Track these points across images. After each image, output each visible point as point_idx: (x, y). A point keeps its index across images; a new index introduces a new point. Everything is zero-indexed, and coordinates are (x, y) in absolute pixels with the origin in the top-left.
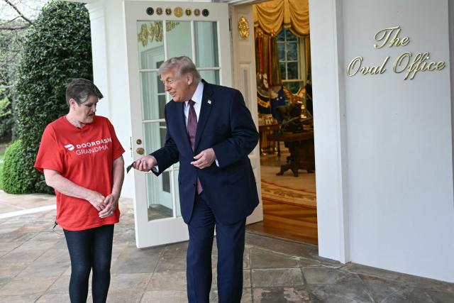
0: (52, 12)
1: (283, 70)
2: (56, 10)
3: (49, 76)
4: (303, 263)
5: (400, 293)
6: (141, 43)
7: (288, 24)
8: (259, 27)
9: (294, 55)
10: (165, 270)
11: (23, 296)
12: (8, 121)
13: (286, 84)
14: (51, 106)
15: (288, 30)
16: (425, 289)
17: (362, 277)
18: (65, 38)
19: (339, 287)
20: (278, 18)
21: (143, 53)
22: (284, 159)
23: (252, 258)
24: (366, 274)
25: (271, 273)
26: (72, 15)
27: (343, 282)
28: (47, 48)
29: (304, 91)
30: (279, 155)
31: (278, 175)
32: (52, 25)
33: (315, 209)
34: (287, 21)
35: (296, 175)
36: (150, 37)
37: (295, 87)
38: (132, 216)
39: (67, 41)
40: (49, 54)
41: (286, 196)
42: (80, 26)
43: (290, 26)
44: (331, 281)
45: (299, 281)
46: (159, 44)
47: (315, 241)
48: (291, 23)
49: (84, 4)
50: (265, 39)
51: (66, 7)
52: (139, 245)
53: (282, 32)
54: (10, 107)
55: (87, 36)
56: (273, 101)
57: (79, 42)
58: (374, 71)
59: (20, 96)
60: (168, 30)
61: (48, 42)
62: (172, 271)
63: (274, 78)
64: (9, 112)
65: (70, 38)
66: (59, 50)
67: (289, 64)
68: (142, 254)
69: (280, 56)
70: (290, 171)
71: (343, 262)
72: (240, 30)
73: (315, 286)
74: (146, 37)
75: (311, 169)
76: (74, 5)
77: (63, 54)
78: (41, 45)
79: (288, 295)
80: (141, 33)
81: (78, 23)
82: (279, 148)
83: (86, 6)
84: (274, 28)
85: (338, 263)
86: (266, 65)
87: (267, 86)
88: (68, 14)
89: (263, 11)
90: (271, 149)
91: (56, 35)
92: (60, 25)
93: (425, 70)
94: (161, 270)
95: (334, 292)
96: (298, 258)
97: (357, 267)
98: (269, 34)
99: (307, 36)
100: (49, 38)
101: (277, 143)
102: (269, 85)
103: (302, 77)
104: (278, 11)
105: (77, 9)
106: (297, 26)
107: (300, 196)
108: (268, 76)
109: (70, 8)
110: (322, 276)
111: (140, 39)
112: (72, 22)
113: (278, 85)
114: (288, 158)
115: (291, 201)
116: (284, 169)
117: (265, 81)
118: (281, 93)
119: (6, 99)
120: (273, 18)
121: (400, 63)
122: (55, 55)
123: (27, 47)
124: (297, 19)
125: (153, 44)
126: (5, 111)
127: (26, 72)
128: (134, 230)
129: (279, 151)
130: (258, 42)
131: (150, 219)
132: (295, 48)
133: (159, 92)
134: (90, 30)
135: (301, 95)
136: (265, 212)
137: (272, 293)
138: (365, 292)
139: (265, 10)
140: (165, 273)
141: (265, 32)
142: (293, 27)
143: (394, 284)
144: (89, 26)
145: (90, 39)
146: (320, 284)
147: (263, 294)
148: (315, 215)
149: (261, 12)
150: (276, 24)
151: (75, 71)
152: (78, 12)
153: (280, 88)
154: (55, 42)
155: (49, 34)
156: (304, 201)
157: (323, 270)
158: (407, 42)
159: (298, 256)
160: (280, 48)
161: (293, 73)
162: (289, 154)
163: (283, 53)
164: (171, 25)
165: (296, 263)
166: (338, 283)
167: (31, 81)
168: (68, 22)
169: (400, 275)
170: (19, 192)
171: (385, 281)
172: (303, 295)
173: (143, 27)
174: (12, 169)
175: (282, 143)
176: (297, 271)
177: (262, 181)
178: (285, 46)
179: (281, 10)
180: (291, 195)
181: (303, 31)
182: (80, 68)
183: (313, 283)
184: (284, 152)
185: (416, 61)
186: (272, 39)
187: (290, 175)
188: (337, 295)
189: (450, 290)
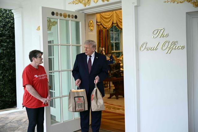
1: (112, 46)
7: (115, 24)
8: (101, 24)
9: (118, 38)
13: (113, 53)
15: (115, 27)
18: (1, 27)
20: (110, 20)
26: (5, 15)
29: (122, 57)
30: (110, 88)
31: (108, 98)
33: (124, 115)
34: (115, 22)
35: (117, 98)
37: (118, 55)
41: (112, 109)
42: (9, 21)
43: (116, 24)
48: (117, 23)
49: (11, 10)
50: (104, 30)
51: (2, 11)
53: (112, 27)
55: (12, 26)
57: (8, 29)
58: (152, 49)
63: (108, 50)
65: (4, 27)
67: (115, 43)
69: (111, 39)
70: (114, 96)
72: (89, 26)
76: (6, 10)
81: (8, 20)
82: (110, 85)
83: (12, 11)
84: (108, 25)
86: (104, 44)
88: (3, 14)
89: (103, 17)
90: (106, 85)
93: (175, 49)
98: (106, 28)
101: (109, 82)
102: (105, 53)
103: (122, 49)
104: (111, 17)
105: (8, 12)
106: (119, 25)
107: (119, 109)
108: (105, 49)
112: (5, 19)
113: (110, 53)
114: (114, 90)
115: (114, 112)
116: (111, 95)
117: (103, 51)
118: (111, 57)
120: (108, 20)
121: (164, 45)
124: (120, 21)
129: (110, 86)
130: (100, 32)
132: (119, 35)
134: (14, 24)
135: (121, 59)
139: (104, 16)
141: (104, 27)
144: (14, 21)
145: (14, 28)
148: (124, 119)
150: (109, 23)
151: (5, 44)
152: (8, 14)
153: (111, 55)
158: (168, 35)
160: (111, 35)
162: (114, 88)
163: (113, 37)
168: (2, 19)
175: (111, 82)
178: (113, 34)
180: (114, 108)
182: (8, 43)
184: (112, 87)
185: (171, 45)
186: (107, 30)
187: (114, 98)
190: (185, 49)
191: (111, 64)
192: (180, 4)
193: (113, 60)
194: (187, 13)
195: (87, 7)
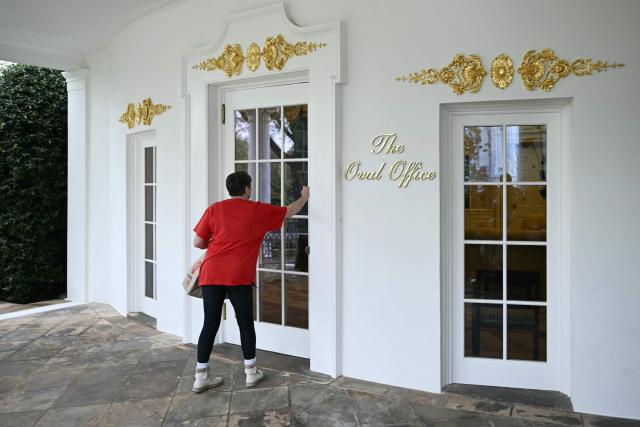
0: (17, 76)
2: (22, 74)
3: (6, 154)
4: (293, 380)
5: (386, 410)
6: (126, 125)
14: (7, 190)
16: (411, 403)
17: (350, 392)
18: (32, 109)
19: (325, 407)
21: (128, 136)
23: (237, 376)
24: (356, 388)
26: (44, 82)
27: (331, 400)
32: (16, 92)
36: (137, 119)
39: (34, 114)
40: (8, 128)
42: (54, 96)
44: (318, 399)
45: (285, 402)
46: (147, 127)
49: (60, 72)
51: (37, 72)
57: (51, 115)
61: (9, 112)
65: (39, 110)
66: (22, 123)
71: (334, 376)
73: (300, 407)
74: (133, 118)
76: (47, 71)
77: (26, 128)
79: (268, 421)
80: (127, 114)
81: (51, 93)
83: (63, 73)
85: (329, 377)
88: (39, 80)
91: (19, 105)
92: (27, 93)
94: (122, 399)
95: (319, 412)
96: (287, 374)
97: (348, 381)
100: (11, 107)
105: (52, 76)
109: (42, 74)
110: (309, 394)
111: (126, 120)
112: (44, 90)
122: (17, 129)
125: (140, 127)
133: (146, 182)
134: (66, 103)
137: (252, 419)
138: (351, 410)
140: (127, 403)
143: (381, 400)
144: (66, 98)
145: (65, 113)
146: (305, 405)
147: (241, 422)
151: (42, 150)
152: (53, 80)
154: (18, 113)
155: (10, 103)
157: (312, 387)
159: (288, 371)
165: (285, 379)
166: (325, 402)
168: (38, 91)
169: (389, 387)
171: (372, 396)
172: (285, 419)
173: (131, 106)
176: (284, 389)
182: (50, 147)
183: (299, 403)
188: (321, 417)
189: (433, 402)
190: (437, 179)
192: (427, 84)
194: (443, 106)
195: (234, 77)
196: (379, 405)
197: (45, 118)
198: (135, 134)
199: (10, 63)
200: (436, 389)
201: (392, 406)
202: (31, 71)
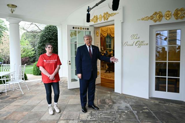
0: (47, 28)
1: (107, 46)
4: (110, 93)
5: (135, 101)
6: (71, 37)
8: (102, 34)
9: (110, 42)
10: (75, 94)
11: (38, 100)
12: (35, 57)
13: (108, 49)
16: (141, 100)
17: (125, 97)
19: (119, 99)
21: (71, 39)
22: (107, 69)
23: (98, 92)
25: (102, 95)
27: (120, 98)
28: (46, 37)
29: (112, 51)
30: (105, 68)
31: (105, 72)
32: (48, 31)
33: (114, 81)
34: (109, 33)
35: (110, 72)
36: (73, 35)
37: (110, 51)
38: (67, 81)
39: (51, 36)
40: (46, 39)
42: (55, 32)
44: (117, 98)
45: (109, 98)
46: (76, 37)
47: (114, 88)
48: (110, 34)
50: (103, 38)
52: (68, 88)
53: (107, 36)
54: (35, 53)
56: (104, 54)
58: (130, 45)
59: (38, 50)
60: (78, 33)
62: (77, 95)
63: (105, 48)
64: (35, 55)
65: (52, 35)
66: (49, 38)
67: (109, 45)
68: (69, 90)
70: (108, 71)
71: (121, 93)
72: (96, 34)
73: (113, 99)
74: (72, 35)
75: (113, 71)
76: (53, 26)
77: (50, 39)
78: (44, 36)
79: (106, 101)
83: (57, 27)
84: (106, 35)
85: (119, 94)
86: (103, 44)
87: (103, 50)
88: (52, 29)
91: (48, 34)
92: (50, 31)
93: (143, 45)
94: (74, 94)
96: (109, 92)
97: (124, 95)
99: (114, 37)
100: (47, 35)
103: (112, 48)
106: (111, 35)
107: (111, 78)
108: (103, 47)
109: (52, 27)
110: (115, 96)
111: (71, 36)
114: (108, 68)
115: (108, 79)
116: (107, 71)
117: (103, 49)
118: (107, 52)
119: (34, 51)
120: (105, 32)
121: (136, 43)
122: (48, 39)
123: (40, 37)
125: (74, 37)
126: (34, 54)
127: (40, 43)
128: (67, 84)
129: (105, 66)
130: (101, 38)
131: (72, 82)
132: (111, 40)
134: (57, 33)
135: (112, 53)
136: (101, 81)
137: (103, 100)
138: (126, 100)
141: (103, 36)
142: (110, 35)
143: (133, 99)
145: (57, 35)
146: (115, 99)
147: (100, 101)
148: (114, 82)
149: (102, 31)
152: (55, 28)
153: (106, 50)
155: (46, 34)
156: (112, 79)
157: (116, 95)
158: (139, 38)
159: (110, 91)
160: (107, 40)
161: (110, 47)
163: (108, 41)
164: (79, 32)
165: (109, 93)
166: (119, 98)
167: (41, 46)
168: (52, 31)
169: (135, 97)
170: (37, 75)
171: (131, 98)
172: (110, 101)
173: (72, 32)
174: (36, 69)
175: (106, 64)
176: (109, 95)
177: (101, 74)
178: (108, 40)
179: (107, 30)
180: (108, 77)
181: (113, 36)
182: (54, 43)
183: (113, 98)
184: (107, 67)
185: (141, 43)
186: (105, 38)
187: (108, 72)
188: (119, 101)
189: (147, 100)
190: (148, 45)
191: (106, 55)
192: (146, 21)
193: (108, 53)
194: (150, 26)
195: (96, 23)
196: (133, 100)
197: (53, 37)
198: (73, 38)
199: (46, 25)
200: (148, 98)
201: (136, 100)
202: (50, 27)
